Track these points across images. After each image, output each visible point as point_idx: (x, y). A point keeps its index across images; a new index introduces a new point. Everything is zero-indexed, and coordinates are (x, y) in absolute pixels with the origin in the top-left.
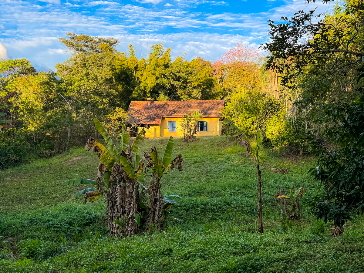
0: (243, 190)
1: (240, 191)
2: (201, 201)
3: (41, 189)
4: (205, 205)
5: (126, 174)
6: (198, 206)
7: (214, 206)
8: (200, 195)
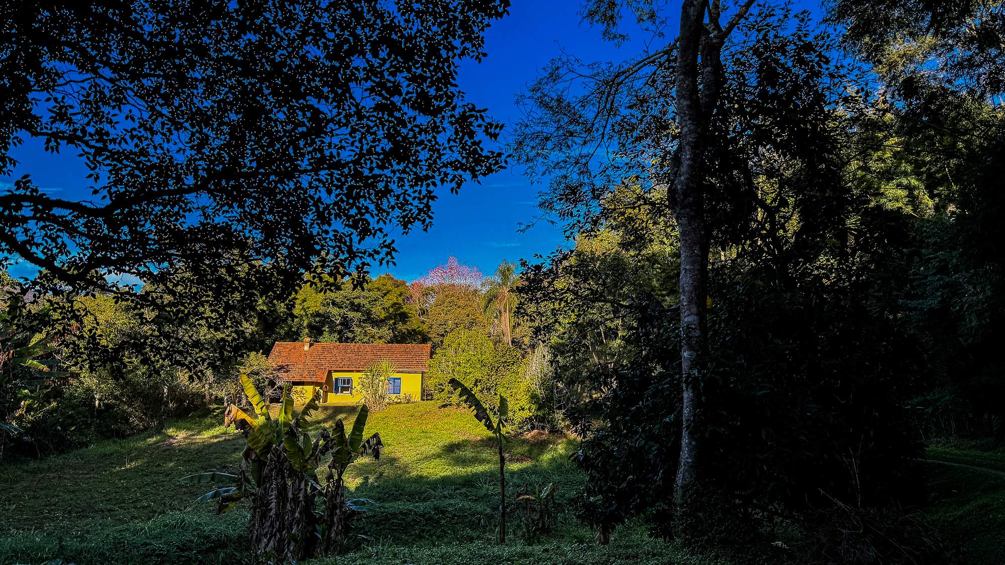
0: (464, 490)
1: (458, 491)
2: (399, 508)
3: (117, 492)
4: (406, 514)
5: (291, 465)
6: (394, 515)
7: (421, 515)
8: (396, 499)
